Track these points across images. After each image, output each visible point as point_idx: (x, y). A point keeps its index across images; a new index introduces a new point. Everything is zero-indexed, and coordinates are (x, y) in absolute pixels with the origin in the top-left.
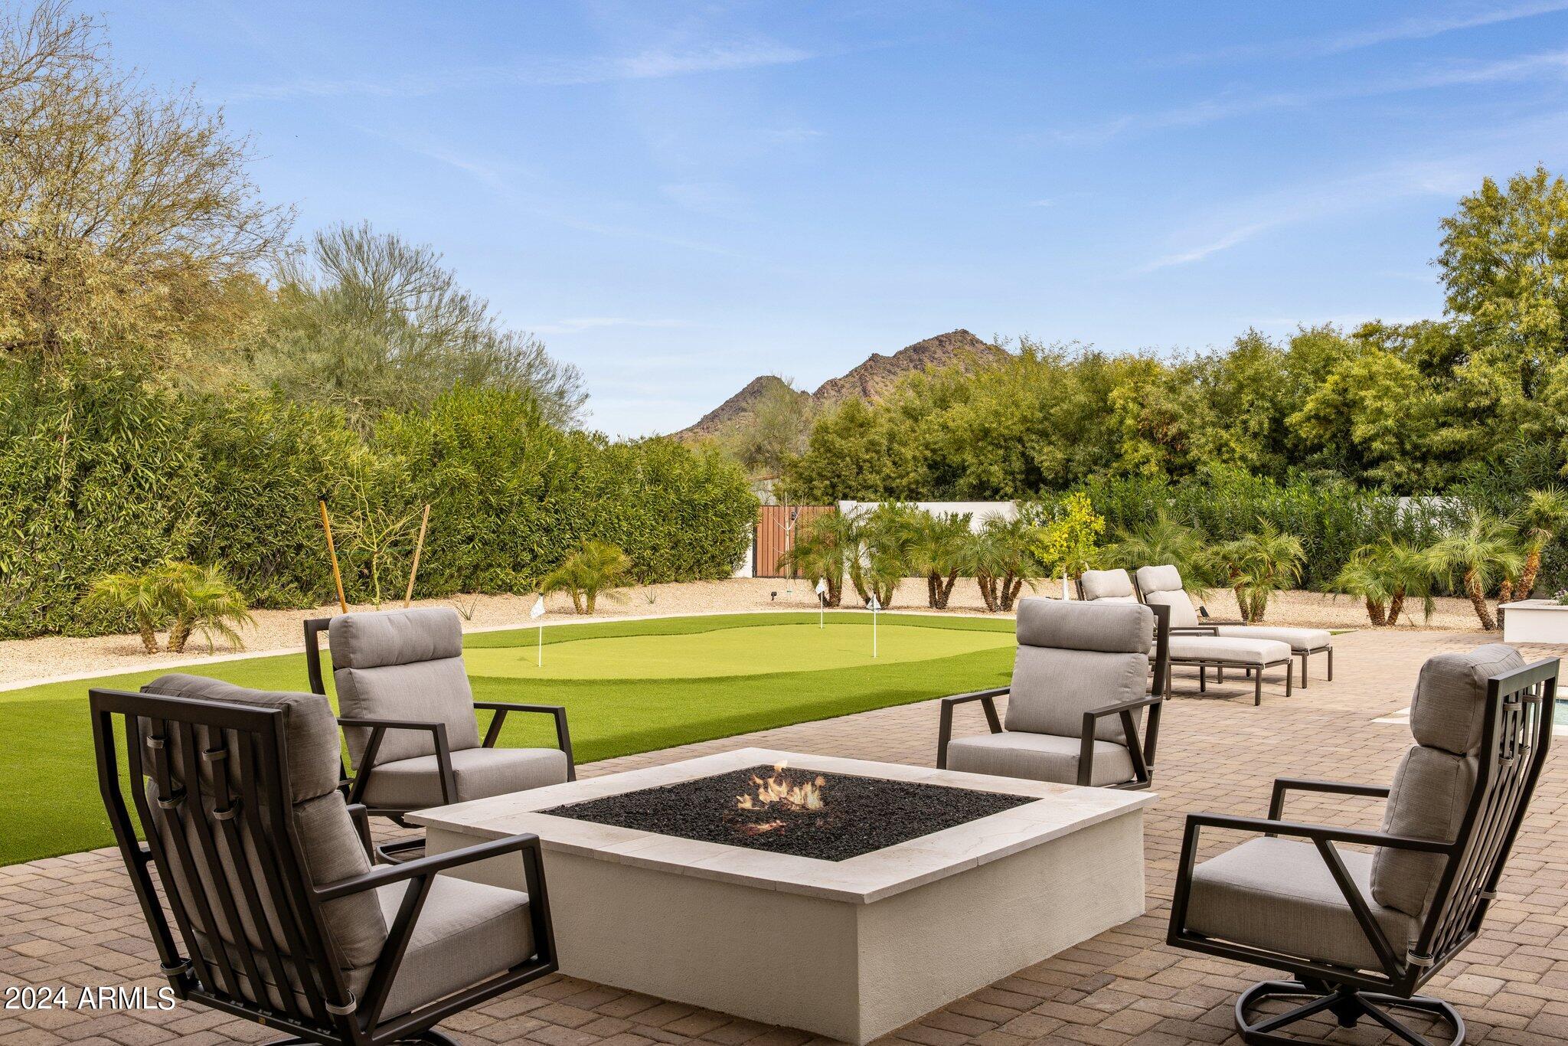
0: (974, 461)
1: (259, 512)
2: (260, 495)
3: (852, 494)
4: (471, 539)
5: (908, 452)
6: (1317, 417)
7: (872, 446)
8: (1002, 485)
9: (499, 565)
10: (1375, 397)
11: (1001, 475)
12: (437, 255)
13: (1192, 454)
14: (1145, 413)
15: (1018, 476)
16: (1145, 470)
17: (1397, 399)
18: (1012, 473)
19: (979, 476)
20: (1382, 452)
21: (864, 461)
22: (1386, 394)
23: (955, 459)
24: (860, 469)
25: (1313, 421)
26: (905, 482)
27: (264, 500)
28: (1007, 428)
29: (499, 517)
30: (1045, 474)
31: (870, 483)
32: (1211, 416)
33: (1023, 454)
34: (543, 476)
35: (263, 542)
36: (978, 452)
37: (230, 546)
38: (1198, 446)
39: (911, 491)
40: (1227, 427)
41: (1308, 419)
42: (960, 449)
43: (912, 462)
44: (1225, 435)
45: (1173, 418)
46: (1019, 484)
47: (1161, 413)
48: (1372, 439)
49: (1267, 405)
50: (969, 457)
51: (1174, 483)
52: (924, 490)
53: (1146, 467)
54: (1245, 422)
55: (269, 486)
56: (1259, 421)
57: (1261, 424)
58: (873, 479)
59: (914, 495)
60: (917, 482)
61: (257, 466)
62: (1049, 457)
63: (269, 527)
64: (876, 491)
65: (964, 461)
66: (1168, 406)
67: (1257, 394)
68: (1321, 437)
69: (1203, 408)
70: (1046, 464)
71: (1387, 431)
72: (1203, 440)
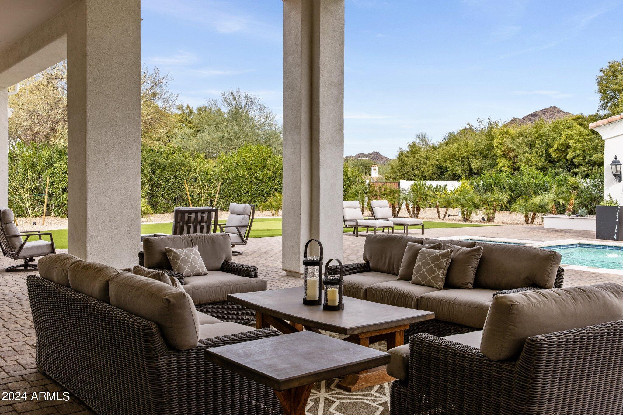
0: (450, 165)
1: (173, 184)
2: (173, 179)
3: (410, 178)
4: (247, 192)
5: (430, 163)
6: (558, 149)
7: (418, 161)
8: (461, 175)
9: (259, 201)
10: (574, 142)
11: (460, 171)
12: (261, 99)
13: (519, 163)
14: (503, 148)
15: (467, 171)
16: (503, 169)
17: (582, 143)
18: (465, 170)
19: (452, 171)
20: (578, 163)
21: (414, 166)
22: (578, 141)
23: (444, 165)
24: (413, 169)
25: (557, 151)
26: (427, 174)
27: (174, 180)
28: (462, 154)
29: (258, 186)
30: (474, 171)
31: (416, 174)
32: (527, 149)
33: (468, 163)
34: (274, 173)
35: (175, 193)
36: (451, 162)
37: (165, 194)
38: (521, 161)
39: (431, 177)
40: (531, 153)
41: (555, 151)
42: (445, 162)
43: (431, 166)
44: (530, 156)
45: (513, 150)
46: (467, 174)
47: (510, 148)
48: (574, 157)
49: (544, 145)
50: (448, 164)
51: (513, 174)
52: (434, 177)
53: (504, 168)
54: (536, 152)
55: (176, 176)
56: (541, 151)
57: (542, 152)
58: (417, 172)
59: (431, 179)
60: (432, 174)
61: (171, 170)
62: (475, 164)
63: (177, 188)
64: (418, 177)
65: (446, 166)
66: (512, 146)
67: (541, 141)
68: (560, 157)
69: (523, 146)
70: (474, 167)
71: (579, 155)
72: (523, 158)
